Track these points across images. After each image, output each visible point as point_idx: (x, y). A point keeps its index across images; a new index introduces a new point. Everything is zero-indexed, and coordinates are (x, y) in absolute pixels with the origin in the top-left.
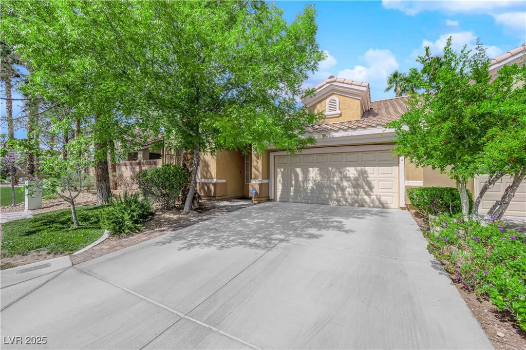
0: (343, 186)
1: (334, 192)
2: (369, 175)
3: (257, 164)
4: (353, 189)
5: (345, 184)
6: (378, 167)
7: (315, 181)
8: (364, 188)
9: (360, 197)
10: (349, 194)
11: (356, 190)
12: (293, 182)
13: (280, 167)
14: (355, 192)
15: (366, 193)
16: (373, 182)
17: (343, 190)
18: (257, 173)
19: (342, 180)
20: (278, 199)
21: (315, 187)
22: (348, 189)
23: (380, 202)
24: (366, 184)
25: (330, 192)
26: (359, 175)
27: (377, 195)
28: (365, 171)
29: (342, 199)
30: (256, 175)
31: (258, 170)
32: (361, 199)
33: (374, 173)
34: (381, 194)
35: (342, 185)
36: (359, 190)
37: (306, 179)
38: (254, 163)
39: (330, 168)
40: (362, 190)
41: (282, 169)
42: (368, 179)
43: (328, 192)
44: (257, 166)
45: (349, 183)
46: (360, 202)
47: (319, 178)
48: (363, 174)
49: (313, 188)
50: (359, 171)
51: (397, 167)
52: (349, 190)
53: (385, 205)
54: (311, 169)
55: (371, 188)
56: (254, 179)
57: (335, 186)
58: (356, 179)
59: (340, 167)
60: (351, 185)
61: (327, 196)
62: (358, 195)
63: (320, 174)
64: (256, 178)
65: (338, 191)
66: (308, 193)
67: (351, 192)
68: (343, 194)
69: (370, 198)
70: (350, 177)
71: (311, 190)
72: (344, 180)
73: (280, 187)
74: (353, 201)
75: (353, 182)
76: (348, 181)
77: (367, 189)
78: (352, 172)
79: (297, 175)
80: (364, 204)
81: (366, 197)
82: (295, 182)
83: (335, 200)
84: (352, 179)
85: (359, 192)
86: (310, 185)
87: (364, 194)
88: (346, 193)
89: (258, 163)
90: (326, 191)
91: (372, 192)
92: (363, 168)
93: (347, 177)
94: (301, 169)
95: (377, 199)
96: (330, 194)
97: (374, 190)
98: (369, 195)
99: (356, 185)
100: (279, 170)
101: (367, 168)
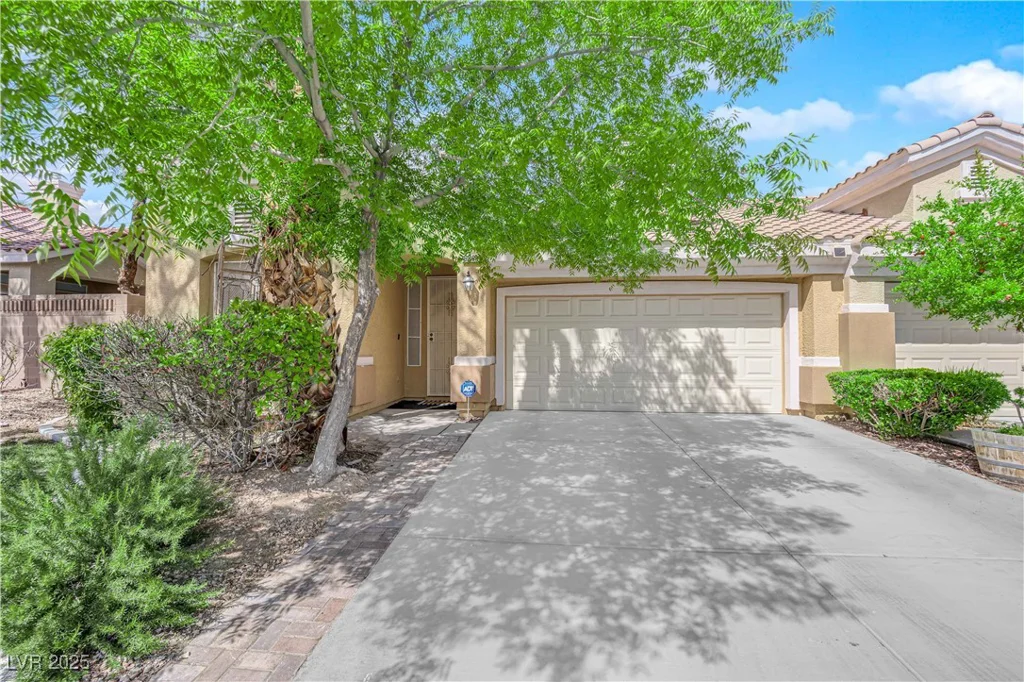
0: (673, 370)
1: (653, 383)
2: (725, 345)
3: (472, 316)
4: (694, 377)
5: (677, 365)
6: (743, 329)
7: (609, 359)
8: (715, 374)
9: (708, 393)
10: (687, 387)
11: (700, 378)
12: (557, 362)
13: (522, 326)
14: (697, 382)
15: (721, 384)
16: (733, 360)
17: (673, 378)
18: (470, 338)
19: (669, 357)
20: (516, 405)
21: (608, 372)
22: (683, 377)
23: (749, 403)
24: (720, 366)
25: (643, 384)
26: (706, 346)
27: (741, 388)
28: (718, 337)
29: (670, 400)
30: (468, 346)
31: (475, 333)
32: (710, 398)
33: (737, 341)
34: (751, 384)
35: (670, 368)
36: (707, 377)
37: (588, 355)
38: (464, 315)
39: (644, 330)
40: (712, 378)
41: (527, 332)
42: (725, 354)
43: (640, 384)
44: (471, 321)
45: (686, 363)
46: (708, 404)
47: (618, 353)
48: (713, 343)
49: (605, 375)
50: (706, 338)
51: (780, 330)
52: (686, 378)
53: (758, 407)
54: (600, 331)
55: (730, 373)
56: (465, 355)
57: (655, 371)
58: (700, 355)
59: (666, 327)
60: (689, 366)
61: (638, 393)
62: (704, 389)
63: (622, 344)
64: (470, 352)
65: (661, 381)
66: (592, 386)
67: (689, 383)
68: (674, 388)
69: (728, 394)
70: (686, 350)
71: (600, 380)
72: (674, 356)
73: (520, 376)
74: (695, 402)
75: (694, 360)
76: (683, 359)
77: (722, 375)
78: (691, 338)
79: (565, 346)
80: (717, 406)
81: (721, 394)
82: (561, 362)
83: (656, 401)
84: (692, 353)
85: (706, 382)
86: (598, 368)
87: (716, 385)
88: (680, 384)
89: (474, 313)
90: (634, 383)
91: (732, 380)
92: (713, 330)
93: (681, 351)
94: (576, 332)
95: (743, 395)
96: (644, 389)
97: (736, 377)
98: (726, 388)
99: (700, 369)
100: (517, 333)
101: (722, 331)
